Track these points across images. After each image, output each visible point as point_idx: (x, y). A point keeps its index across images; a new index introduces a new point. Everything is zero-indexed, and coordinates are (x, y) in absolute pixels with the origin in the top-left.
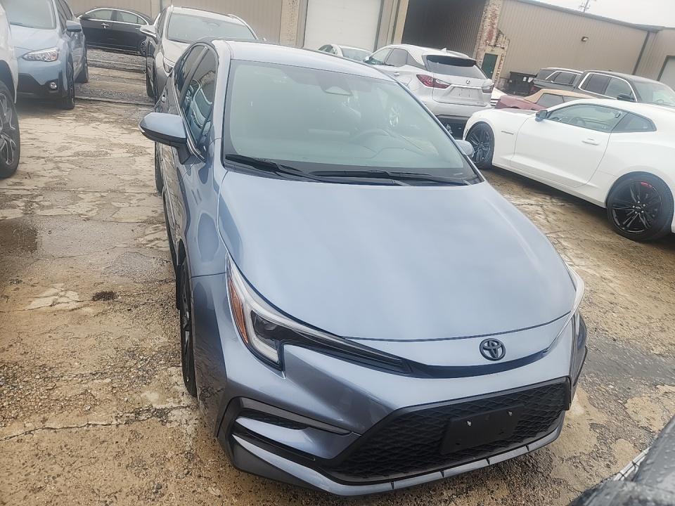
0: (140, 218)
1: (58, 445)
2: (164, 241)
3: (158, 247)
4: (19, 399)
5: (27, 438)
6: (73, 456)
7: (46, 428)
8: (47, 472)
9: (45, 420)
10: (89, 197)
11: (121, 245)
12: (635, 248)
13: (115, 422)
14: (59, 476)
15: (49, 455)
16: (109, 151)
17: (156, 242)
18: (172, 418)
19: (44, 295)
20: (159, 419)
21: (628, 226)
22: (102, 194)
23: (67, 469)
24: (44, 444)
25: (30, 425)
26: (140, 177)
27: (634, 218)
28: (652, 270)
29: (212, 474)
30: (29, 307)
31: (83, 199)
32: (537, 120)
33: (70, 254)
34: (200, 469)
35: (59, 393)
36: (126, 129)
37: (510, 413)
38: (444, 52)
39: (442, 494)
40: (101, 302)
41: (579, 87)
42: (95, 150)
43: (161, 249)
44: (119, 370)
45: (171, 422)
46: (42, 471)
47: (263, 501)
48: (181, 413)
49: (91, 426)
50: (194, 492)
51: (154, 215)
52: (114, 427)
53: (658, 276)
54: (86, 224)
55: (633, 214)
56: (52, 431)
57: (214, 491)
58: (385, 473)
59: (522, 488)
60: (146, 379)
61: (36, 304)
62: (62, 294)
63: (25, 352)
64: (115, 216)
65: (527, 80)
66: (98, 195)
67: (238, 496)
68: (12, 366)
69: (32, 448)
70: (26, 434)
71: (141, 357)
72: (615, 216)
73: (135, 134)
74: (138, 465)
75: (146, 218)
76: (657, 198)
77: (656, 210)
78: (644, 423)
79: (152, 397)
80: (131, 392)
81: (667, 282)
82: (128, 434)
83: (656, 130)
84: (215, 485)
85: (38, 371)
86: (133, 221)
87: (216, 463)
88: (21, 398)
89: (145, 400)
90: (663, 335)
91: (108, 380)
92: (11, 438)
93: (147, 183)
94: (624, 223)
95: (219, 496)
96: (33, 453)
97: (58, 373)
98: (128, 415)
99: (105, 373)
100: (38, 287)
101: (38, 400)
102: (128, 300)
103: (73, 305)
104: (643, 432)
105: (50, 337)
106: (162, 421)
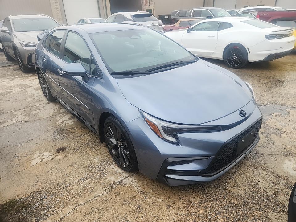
0: (50, 114)
1: (89, 209)
2: (68, 120)
3: (67, 124)
4: (59, 199)
5: (75, 211)
6: (99, 210)
7: (80, 205)
8: (93, 219)
9: (77, 203)
10: (18, 113)
11: (51, 128)
12: (238, 71)
13: (105, 192)
14: (99, 218)
15: (89, 213)
16: (11, 90)
17: (65, 122)
18: (125, 183)
19: (34, 158)
20: (121, 185)
21: (233, 64)
22: (24, 109)
23: (100, 215)
24: (84, 211)
25: (72, 207)
26: (35, 98)
27: (234, 61)
28: (248, 77)
29: (154, 195)
30: (31, 165)
31: (16, 114)
32: (188, 32)
33: (32, 139)
34: (149, 195)
35: (74, 191)
36: (10, 78)
37: (252, 133)
38: (138, 13)
39: (232, 171)
40: (61, 152)
41: (191, 16)
42: (3, 91)
43: (69, 124)
44: (91, 174)
45: (126, 184)
46: (91, 220)
47: (178, 196)
48: (127, 180)
49: (97, 197)
50: (153, 203)
51: (55, 111)
52: (106, 194)
53: (251, 79)
54: (27, 124)
55: (234, 59)
56: (83, 205)
57: (160, 200)
58: (221, 168)
59: (254, 160)
60: (104, 173)
61: (33, 163)
62: (42, 155)
63: (46, 182)
64: (38, 117)
65: (166, 17)
66: (22, 110)
67: (169, 198)
68: (45, 189)
69: (80, 214)
70: (73, 210)
71: (96, 166)
72: (227, 62)
73: (16, 80)
74: (126, 203)
75: (52, 114)
76: (241, 51)
77: (241, 56)
78: (275, 127)
79: (112, 179)
80: (103, 180)
81: (255, 80)
82: (113, 194)
83: (233, 26)
84: (158, 198)
85: (58, 187)
86: (47, 117)
87: (153, 191)
88: (60, 199)
89: (110, 181)
90: (264, 98)
91: (90, 179)
92: (68, 214)
93: (41, 99)
94: (231, 63)
95: (163, 201)
96: (82, 215)
97: (67, 184)
98: (108, 188)
99: (86, 177)
100: (28, 156)
101: (68, 197)
102: (73, 148)
103: (51, 158)
104: (277, 130)
105: (51, 172)
106: (123, 185)
